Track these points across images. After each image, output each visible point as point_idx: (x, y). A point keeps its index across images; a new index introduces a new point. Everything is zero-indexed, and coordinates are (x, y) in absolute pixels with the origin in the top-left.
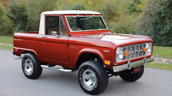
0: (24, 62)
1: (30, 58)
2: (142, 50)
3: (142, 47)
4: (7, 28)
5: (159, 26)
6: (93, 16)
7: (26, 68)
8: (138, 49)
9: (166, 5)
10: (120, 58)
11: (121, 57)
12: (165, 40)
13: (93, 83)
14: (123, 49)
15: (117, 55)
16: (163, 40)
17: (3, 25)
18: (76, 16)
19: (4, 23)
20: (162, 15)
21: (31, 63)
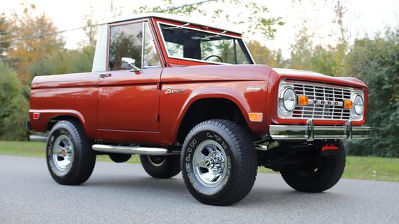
0: (53, 143)
2: (340, 103)
3: (341, 97)
7: (55, 157)
8: (331, 99)
9: (393, 64)
13: (218, 177)
14: (295, 88)
15: (280, 99)
17: (14, 118)
18: (182, 27)
19: (17, 114)
20: (384, 87)
21: (69, 145)
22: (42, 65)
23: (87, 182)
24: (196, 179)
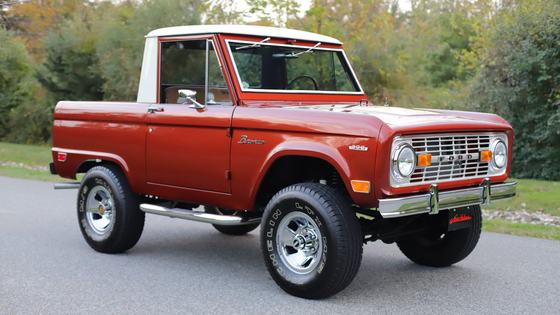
0: (86, 195)
1: (103, 181)
2: (475, 156)
3: (477, 146)
4: (34, 119)
5: (531, 115)
6: (315, 48)
8: (464, 152)
9: (553, 45)
10: (402, 171)
11: (407, 168)
12: (549, 161)
13: (311, 260)
14: (414, 144)
15: (394, 161)
16: (543, 160)
17: (24, 110)
18: (261, 43)
19: (27, 104)
20: (539, 80)
21: (107, 198)
22: (61, 36)
23: (134, 248)
24: (281, 262)
